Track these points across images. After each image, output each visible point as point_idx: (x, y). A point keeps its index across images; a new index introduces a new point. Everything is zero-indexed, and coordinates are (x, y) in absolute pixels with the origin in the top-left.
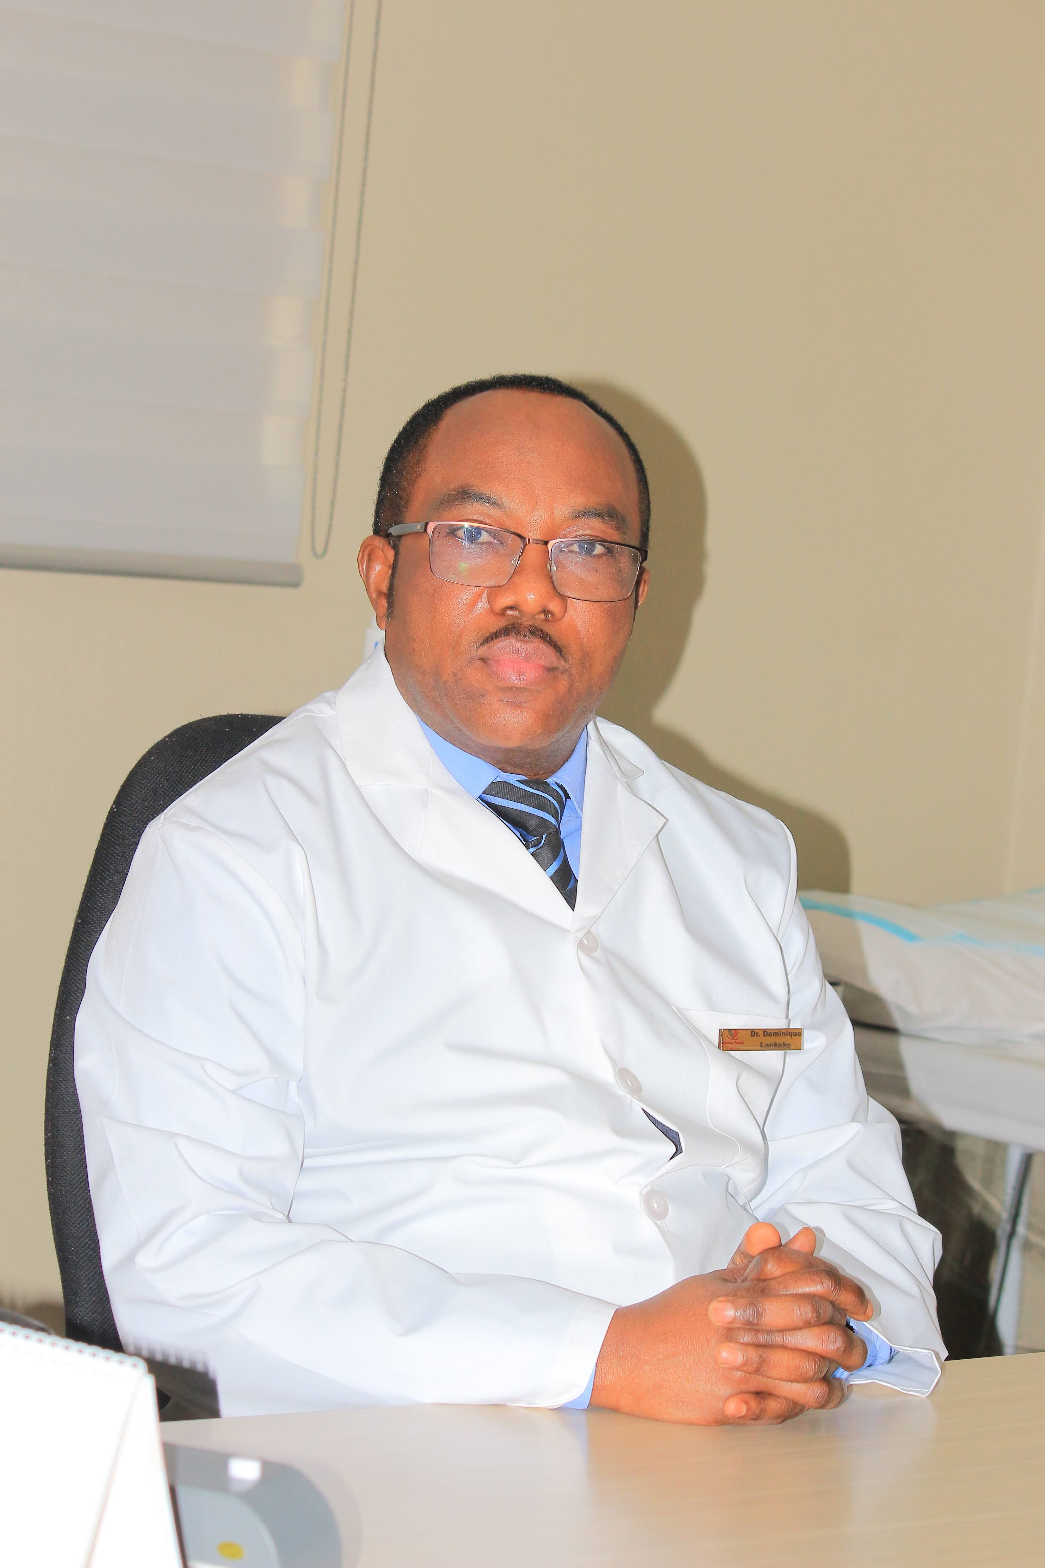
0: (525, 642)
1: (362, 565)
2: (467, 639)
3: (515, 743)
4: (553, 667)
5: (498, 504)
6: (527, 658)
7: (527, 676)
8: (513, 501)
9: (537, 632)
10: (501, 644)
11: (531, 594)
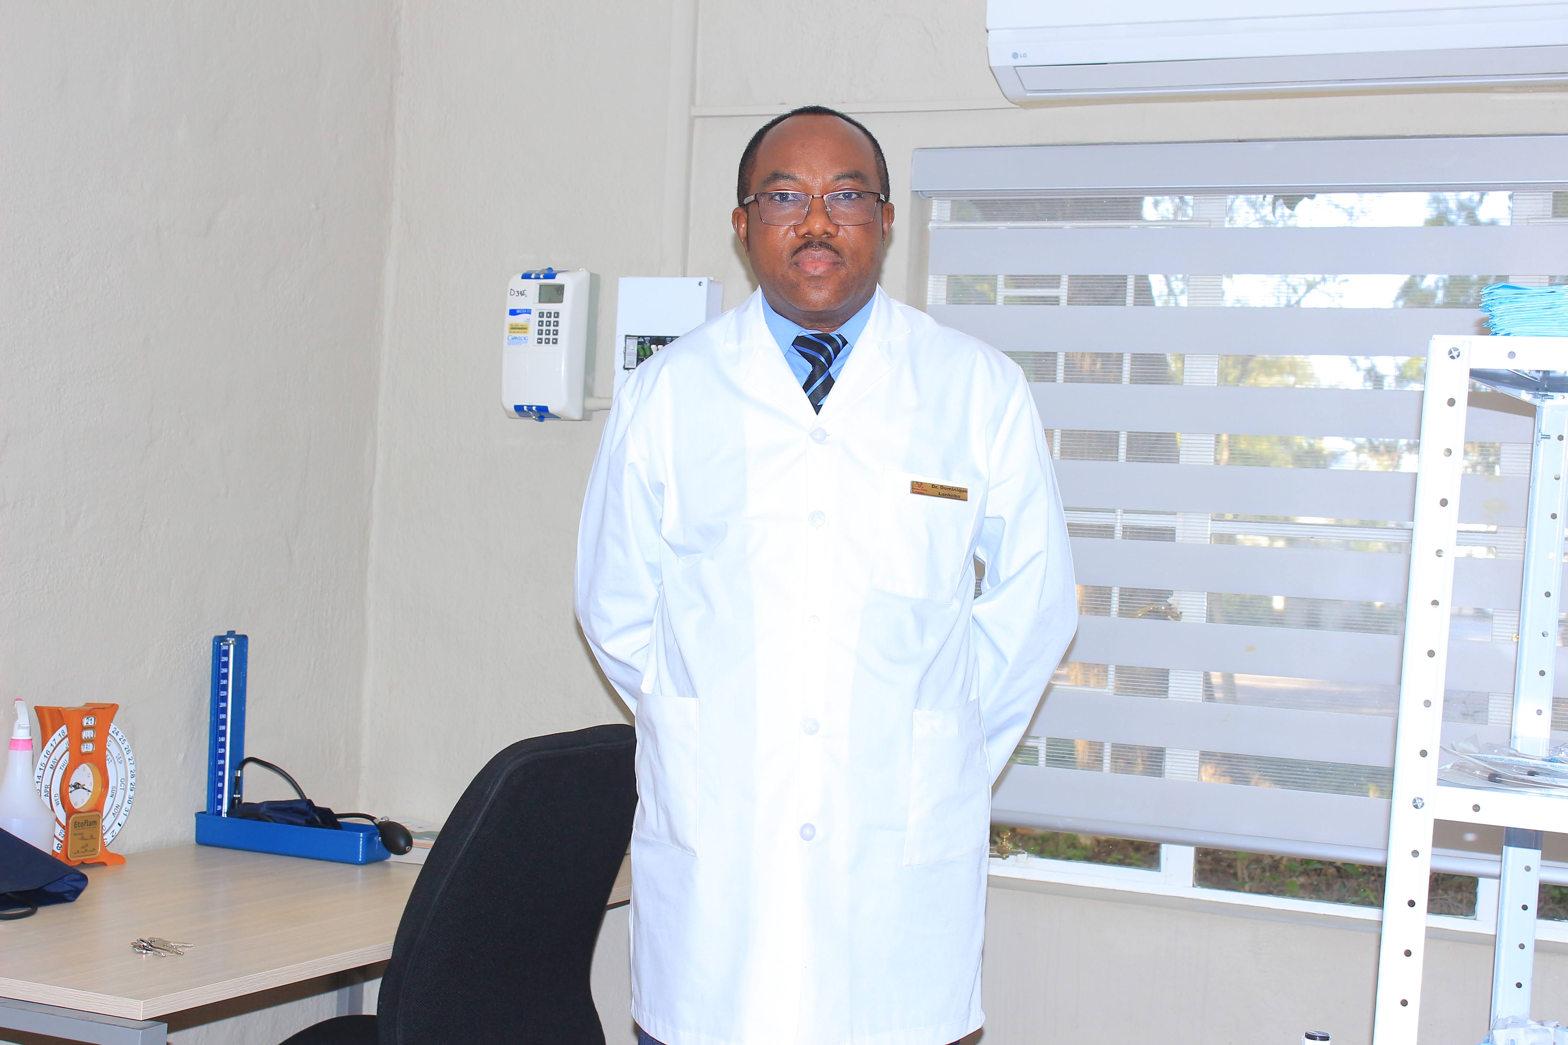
0: (816, 251)
1: (735, 225)
2: (786, 254)
3: (820, 309)
4: (835, 263)
5: (794, 179)
6: (819, 259)
7: (820, 270)
8: (802, 175)
9: (823, 245)
10: (803, 253)
11: (818, 225)
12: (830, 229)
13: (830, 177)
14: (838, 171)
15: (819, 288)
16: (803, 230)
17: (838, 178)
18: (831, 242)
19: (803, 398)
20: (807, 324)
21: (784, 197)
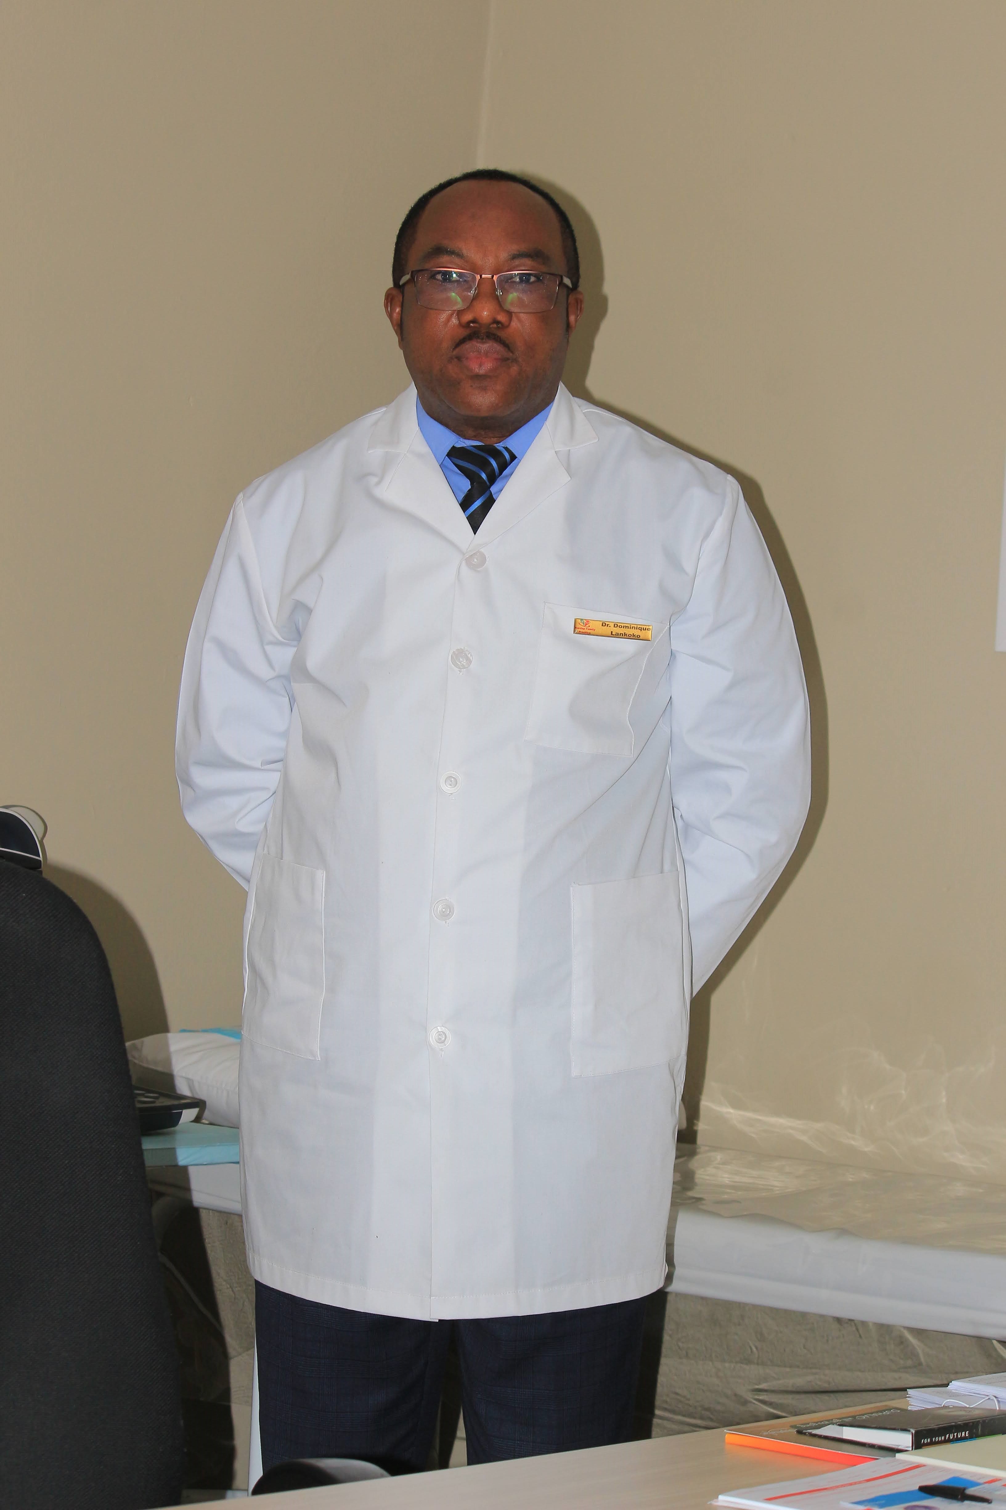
0: (483, 343)
1: (388, 307)
2: (446, 345)
3: (484, 414)
4: (504, 360)
5: (459, 255)
6: (486, 354)
7: (487, 366)
8: (471, 251)
9: (491, 336)
10: (468, 346)
11: (485, 312)
12: (501, 318)
13: (504, 255)
14: (514, 248)
15: (484, 389)
16: (468, 317)
17: (514, 257)
18: (502, 334)
19: (461, 518)
20: (470, 432)
21: (447, 276)
